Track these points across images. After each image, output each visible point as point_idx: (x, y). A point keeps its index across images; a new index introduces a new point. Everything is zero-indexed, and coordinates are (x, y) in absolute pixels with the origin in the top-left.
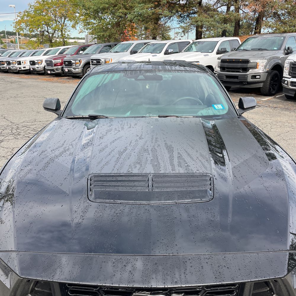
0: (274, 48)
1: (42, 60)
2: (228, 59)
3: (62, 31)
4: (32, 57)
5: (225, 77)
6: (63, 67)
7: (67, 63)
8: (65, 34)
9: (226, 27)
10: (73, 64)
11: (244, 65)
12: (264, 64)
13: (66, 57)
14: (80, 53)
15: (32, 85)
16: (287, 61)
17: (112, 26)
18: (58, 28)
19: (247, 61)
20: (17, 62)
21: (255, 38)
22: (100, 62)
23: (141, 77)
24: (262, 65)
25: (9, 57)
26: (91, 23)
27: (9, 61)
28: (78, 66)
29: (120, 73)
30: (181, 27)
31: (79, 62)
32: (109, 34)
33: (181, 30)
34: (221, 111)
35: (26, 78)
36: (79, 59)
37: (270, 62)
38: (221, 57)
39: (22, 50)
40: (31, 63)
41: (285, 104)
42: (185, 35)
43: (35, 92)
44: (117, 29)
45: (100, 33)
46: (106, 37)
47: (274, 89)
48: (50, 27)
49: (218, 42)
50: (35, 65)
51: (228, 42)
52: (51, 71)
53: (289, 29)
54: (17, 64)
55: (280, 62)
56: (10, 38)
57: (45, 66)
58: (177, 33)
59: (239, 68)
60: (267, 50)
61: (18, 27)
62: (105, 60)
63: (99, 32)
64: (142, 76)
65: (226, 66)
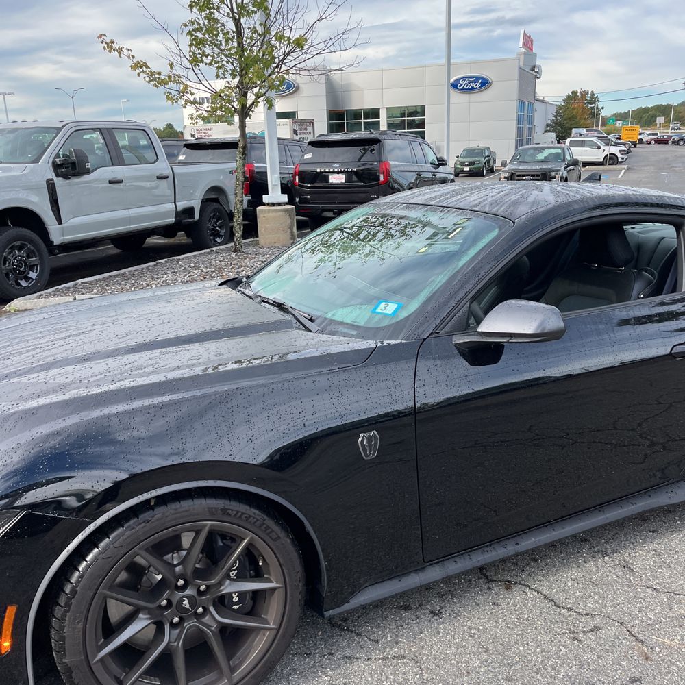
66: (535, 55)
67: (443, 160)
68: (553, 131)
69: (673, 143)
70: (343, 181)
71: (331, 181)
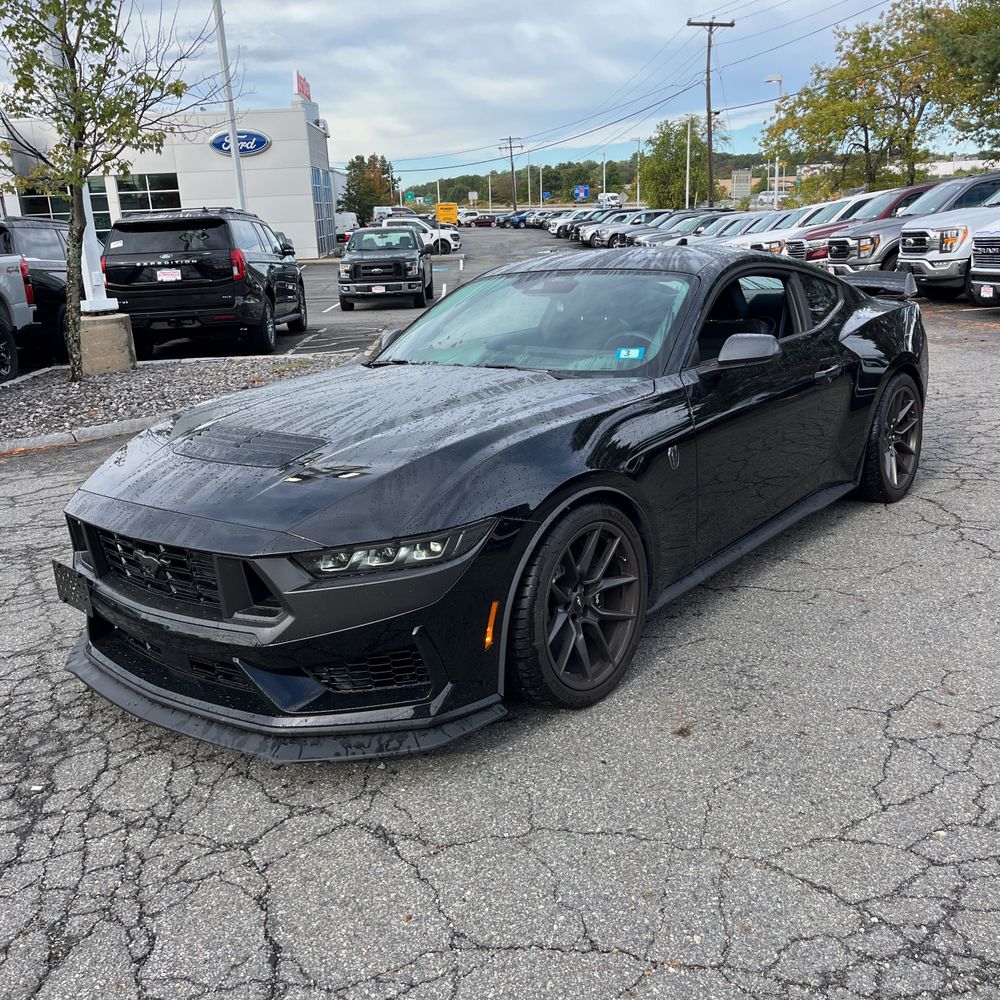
1: (782, 243)
7: (836, 248)
10: (851, 252)
22: (925, 240)
28: (866, 257)
31: (873, 242)
36: (871, 235)
62: (942, 235)
66: (315, 106)
67: (290, 248)
68: (349, 210)
69: (499, 224)
70: (179, 278)
71: (159, 279)
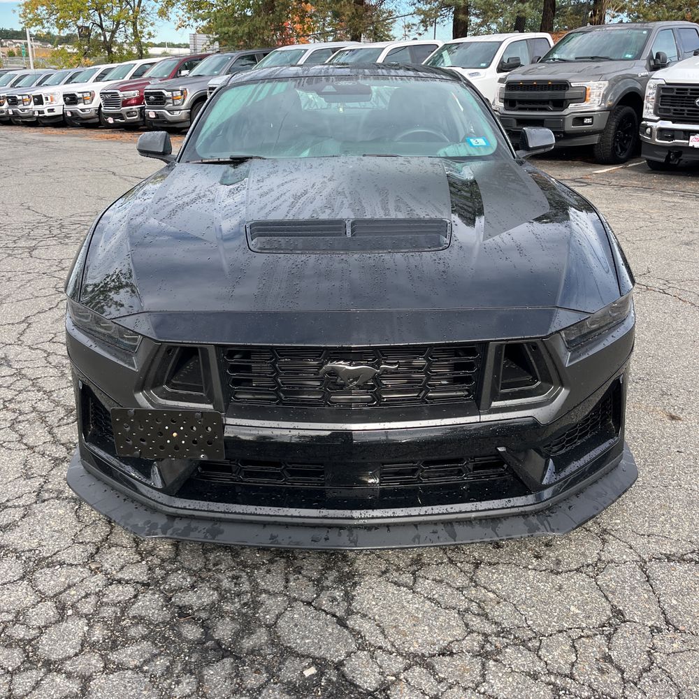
0: (625, 55)
1: (92, 93)
2: (522, 81)
3: (134, 24)
4: (67, 86)
5: (515, 121)
6: (142, 109)
7: (152, 97)
8: (141, 32)
9: (524, 11)
10: (168, 101)
11: (557, 94)
12: (602, 91)
13: (149, 84)
14: (182, 74)
15: (76, 147)
16: (651, 83)
17: (255, 11)
18: (125, 18)
19: (564, 85)
20: (34, 97)
21: (584, 32)
23: (329, 88)
24: (598, 93)
25: (11, 86)
26: (205, 4)
27: (15, 97)
28: (179, 105)
29: (286, 81)
30: (419, 12)
31: (182, 94)
32: (249, 29)
33: (417, 19)
34: (482, 150)
35: (57, 135)
36: (181, 88)
37: (615, 87)
38: (506, 76)
39: (43, 72)
40: (68, 98)
41: (644, 179)
42: (426, 30)
43: (87, 162)
44: (266, 18)
45: (226, 28)
46: (242, 37)
47: (623, 149)
48: (106, 15)
49: (501, 43)
50: (76, 103)
51: (524, 45)
52: (114, 119)
53: (667, 14)
54: (32, 102)
55: (639, 86)
56: (6, 46)
57: (100, 106)
58: (408, 26)
59: (547, 102)
60: (611, 60)
61: (30, 16)
63: (225, 26)
64: (332, 87)
65: (516, 98)
